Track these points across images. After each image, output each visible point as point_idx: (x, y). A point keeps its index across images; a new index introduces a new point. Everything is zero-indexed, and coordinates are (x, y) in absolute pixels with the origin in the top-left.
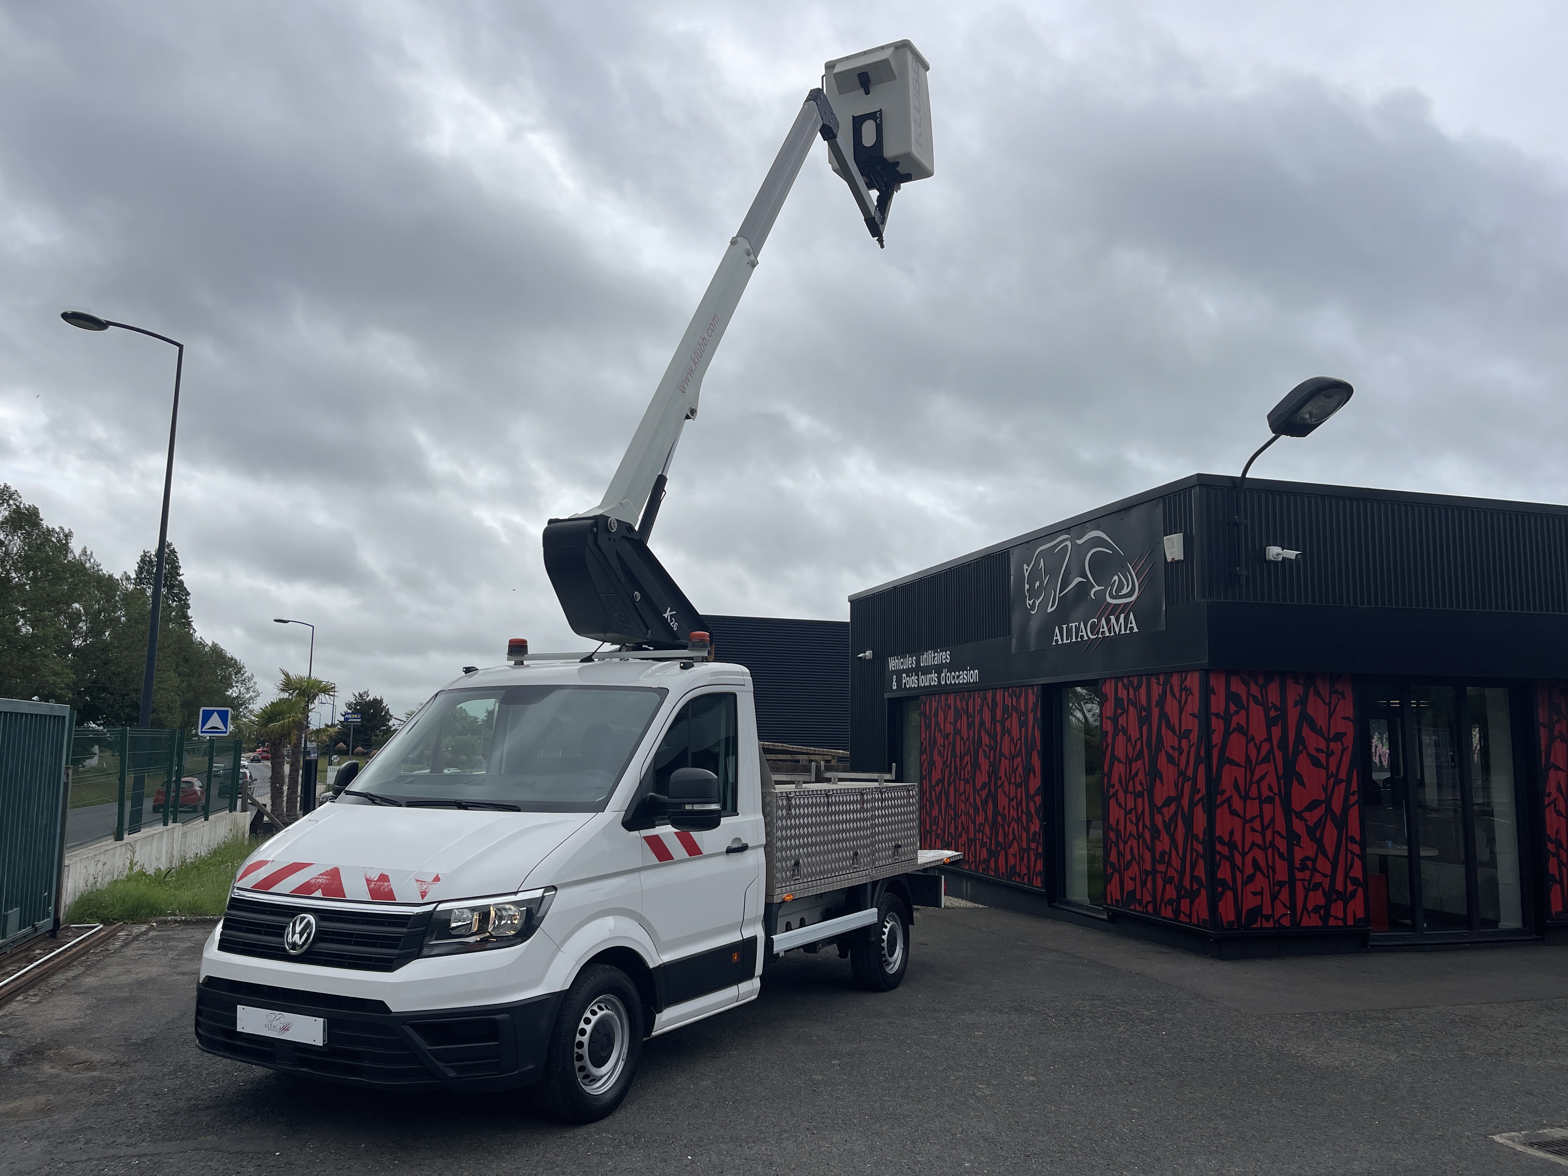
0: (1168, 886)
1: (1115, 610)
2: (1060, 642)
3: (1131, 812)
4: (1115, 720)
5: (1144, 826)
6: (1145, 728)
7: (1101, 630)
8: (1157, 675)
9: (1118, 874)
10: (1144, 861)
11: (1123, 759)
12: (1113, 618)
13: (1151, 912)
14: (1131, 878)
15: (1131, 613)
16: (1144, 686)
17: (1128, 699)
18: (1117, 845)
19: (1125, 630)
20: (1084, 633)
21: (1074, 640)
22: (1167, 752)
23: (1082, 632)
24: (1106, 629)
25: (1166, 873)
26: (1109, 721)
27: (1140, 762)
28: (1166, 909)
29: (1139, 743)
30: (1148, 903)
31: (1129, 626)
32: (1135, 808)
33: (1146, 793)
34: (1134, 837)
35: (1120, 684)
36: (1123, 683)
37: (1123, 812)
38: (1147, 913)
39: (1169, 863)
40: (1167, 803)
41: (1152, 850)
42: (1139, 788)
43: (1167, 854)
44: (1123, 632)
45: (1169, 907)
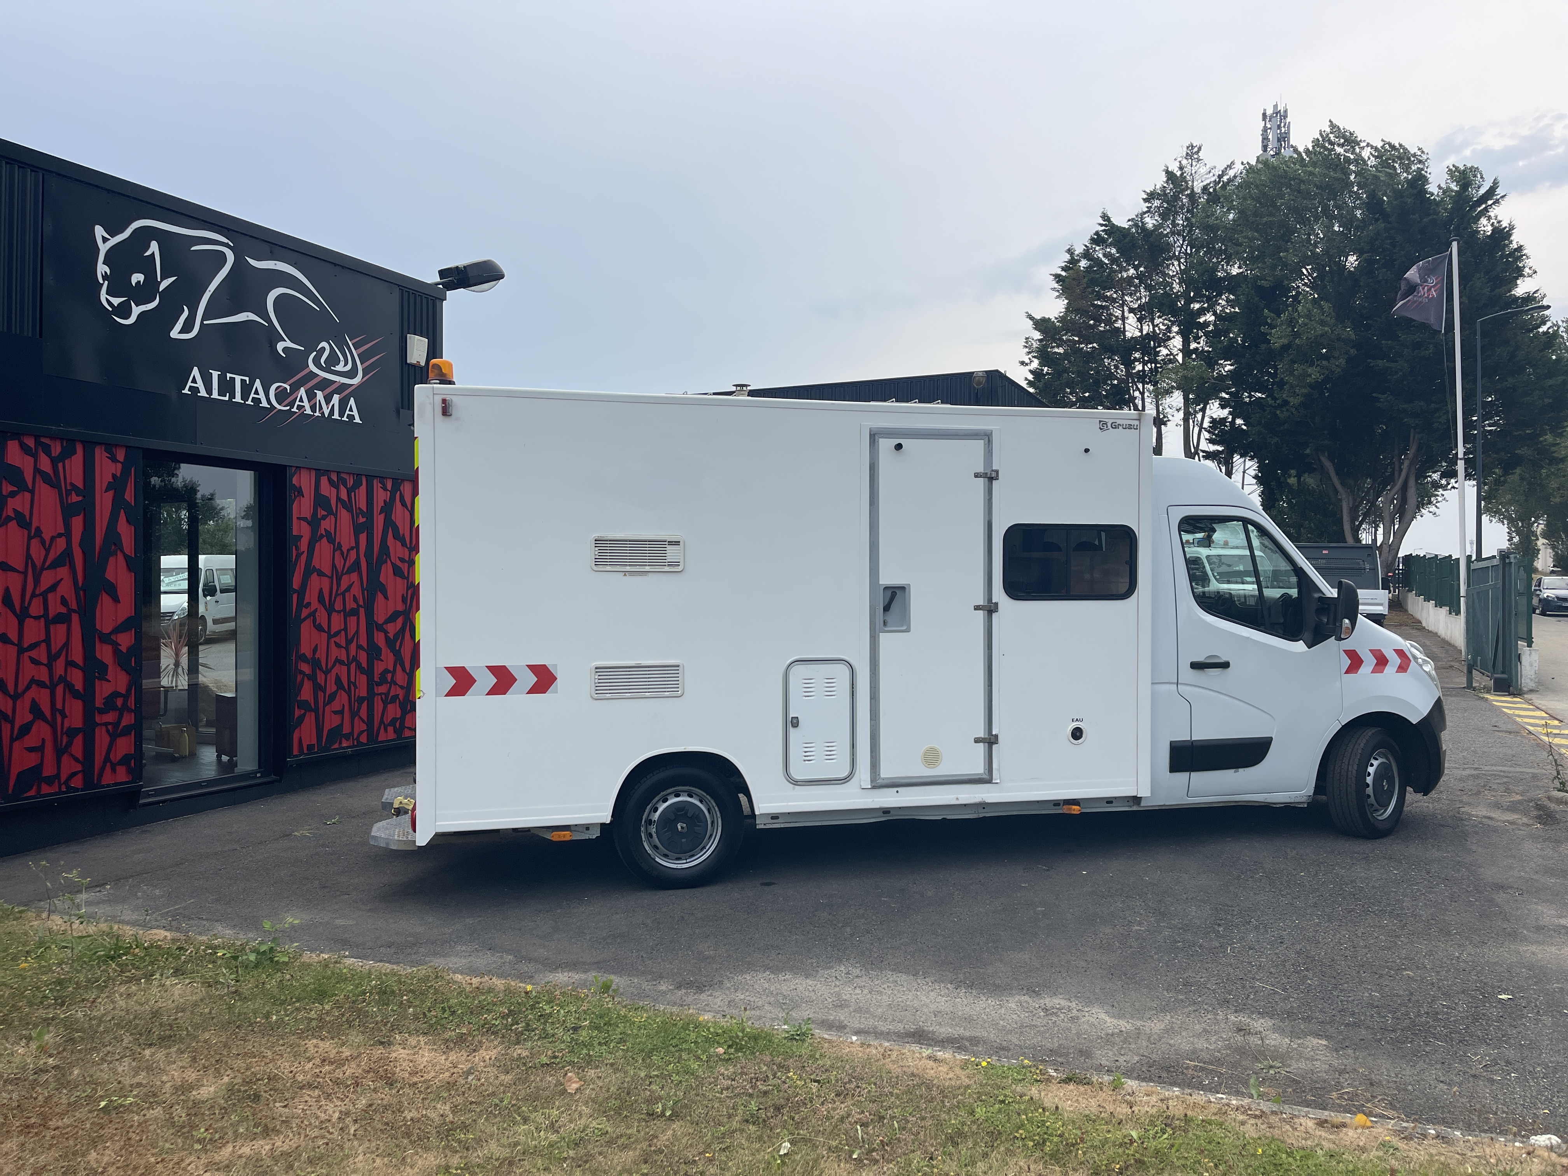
0: (390, 707)
1: (324, 384)
2: (203, 393)
3: (337, 633)
4: (314, 522)
5: (359, 647)
6: (363, 537)
7: (297, 403)
8: (382, 479)
9: (313, 714)
10: (356, 687)
11: (327, 570)
12: (320, 395)
13: (365, 742)
14: (335, 713)
15: (352, 399)
16: (363, 488)
17: (339, 499)
18: (312, 678)
19: (341, 414)
20: (262, 396)
21: (238, 399)
22: (393, 565)
23: (256, 393)
24: (306, 404)
25: (387, 695)
26: (304, 524)
27: (354, 576)
28: (386, 730)
29: (353, 553)
30: (361, 732)
31: (347, 412)
32: (345, 629)
33: (362, 611)
34: (341, 662)
35: (324, 480)
36: (329, 480)
37: (324, 636)
38: (360, 744)
39: (394, 682)
40: (392, 619)
41: (369, 672)
42: (351, 605)
43: (389, 672)
44: (336, 416)
45: (390, 729)
